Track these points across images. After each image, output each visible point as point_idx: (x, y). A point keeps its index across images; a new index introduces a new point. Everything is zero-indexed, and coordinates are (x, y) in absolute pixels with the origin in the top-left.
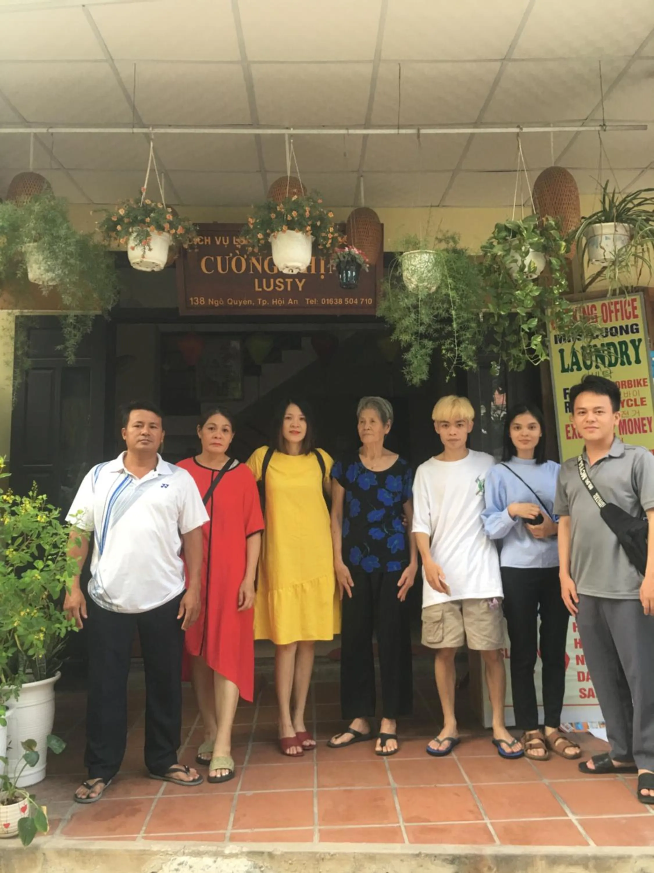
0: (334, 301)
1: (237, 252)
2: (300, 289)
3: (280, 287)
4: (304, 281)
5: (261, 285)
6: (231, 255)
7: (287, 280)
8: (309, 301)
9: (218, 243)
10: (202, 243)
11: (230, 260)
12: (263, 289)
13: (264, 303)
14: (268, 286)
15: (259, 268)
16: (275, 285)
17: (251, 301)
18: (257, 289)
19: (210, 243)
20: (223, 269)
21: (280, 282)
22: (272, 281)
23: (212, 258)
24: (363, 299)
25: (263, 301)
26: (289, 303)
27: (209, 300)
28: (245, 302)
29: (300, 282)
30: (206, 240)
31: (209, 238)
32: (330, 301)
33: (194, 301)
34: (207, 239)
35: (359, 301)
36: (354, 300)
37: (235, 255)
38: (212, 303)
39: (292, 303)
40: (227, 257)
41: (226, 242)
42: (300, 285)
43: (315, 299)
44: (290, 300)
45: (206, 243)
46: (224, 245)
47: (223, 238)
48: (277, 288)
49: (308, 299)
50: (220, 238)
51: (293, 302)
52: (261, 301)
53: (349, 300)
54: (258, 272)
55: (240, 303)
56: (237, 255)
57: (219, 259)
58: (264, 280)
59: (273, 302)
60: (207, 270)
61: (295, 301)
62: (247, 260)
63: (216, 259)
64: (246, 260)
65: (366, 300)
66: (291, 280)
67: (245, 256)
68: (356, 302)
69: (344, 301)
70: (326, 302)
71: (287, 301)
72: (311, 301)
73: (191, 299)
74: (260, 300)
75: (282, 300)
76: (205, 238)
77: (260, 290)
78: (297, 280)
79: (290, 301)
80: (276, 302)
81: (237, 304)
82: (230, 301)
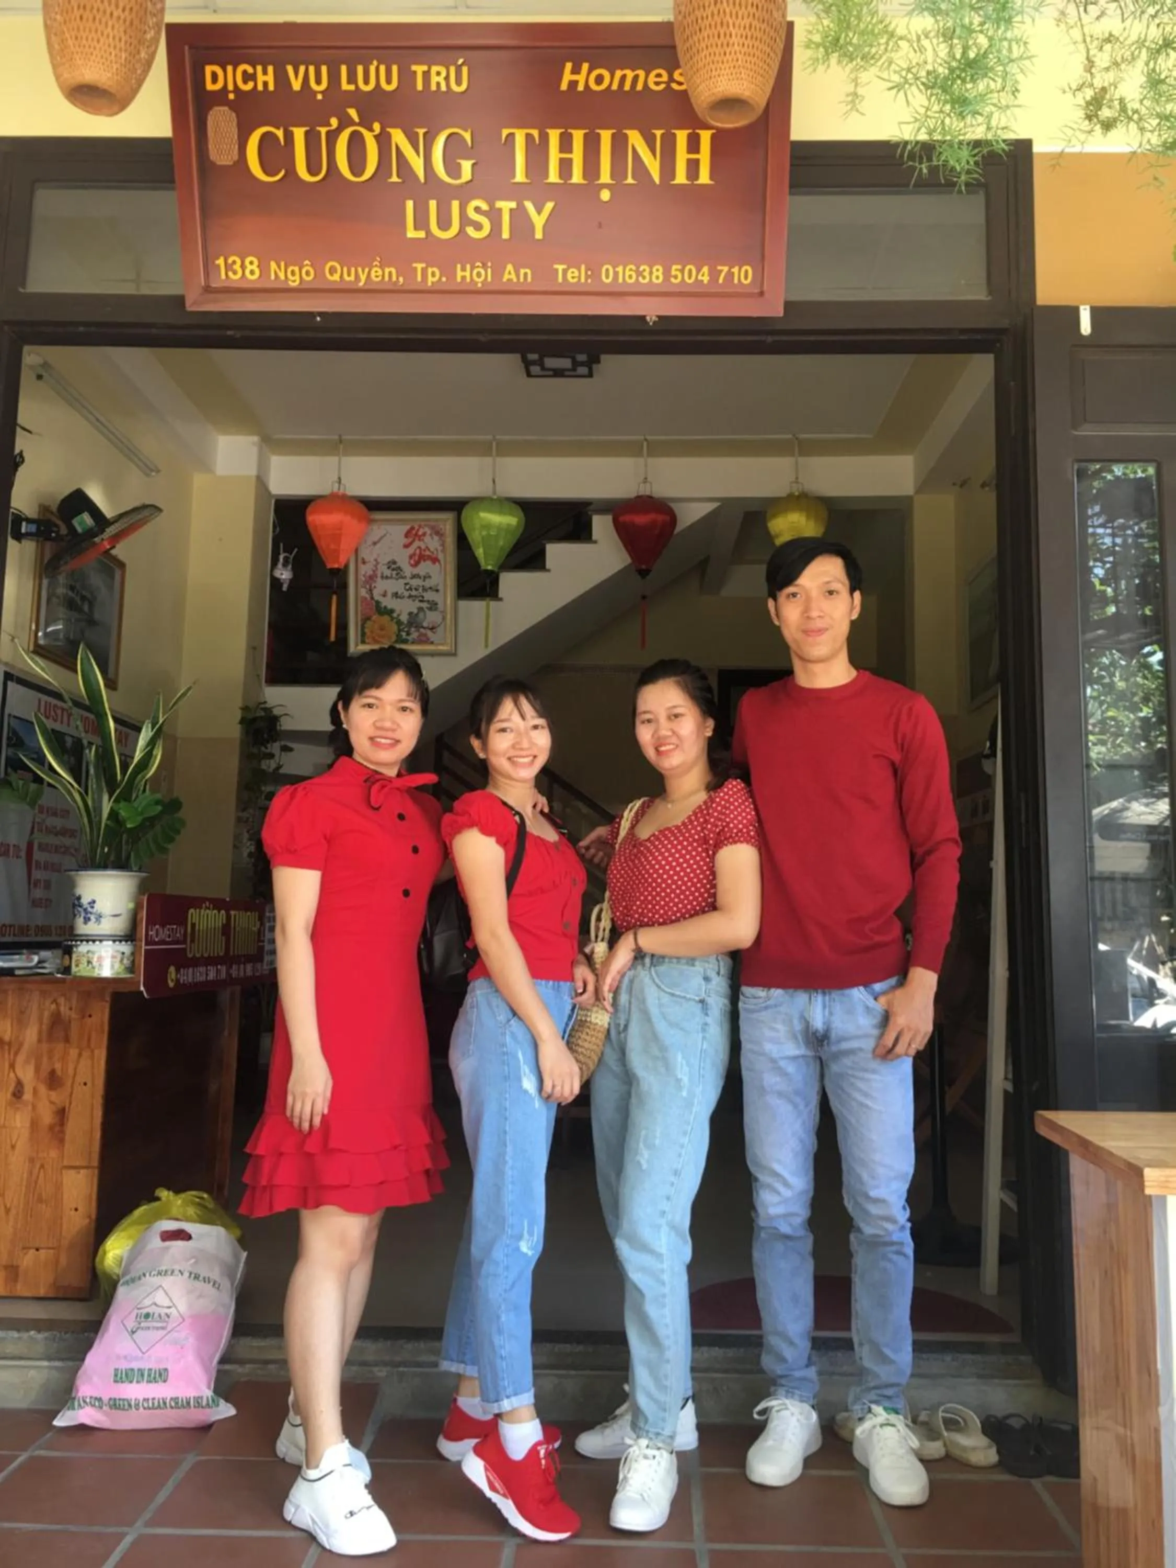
0: (639, 274)
1: (353, 113)
2: (539, 235)
3: (478, 227)
4: (549, 206)
5: (421, 222)
6: (334, 122)
7: (500, 204)
8: (565, 272)
9: (296, 85)
10: (250, 86)
11: (332, 137)
12: (428, 232)
13: (434, 277)
14: (444, 224)
15: (417, 164)
16: (465, 220)
17: (393, 271)
18: (411, 233)
19: (271, 87)
20: (312, 169)
21: (477, 210)
22: (455, 205)
23: (280, 133)
24: (726, 269)
25: (430, 270)
26: (506, 277)
27: (273, 265)
28: (376, 274)
29: (539, 211)
30: (261, 78)
31: (270, 69)
32: (627, 275)
33: (228, 267)
34: (265, 72)
35: (714, 274)
36: (698, 271)
37: (345, 122)
38: (282, 276)
39: (513, 277)
40: (323, 130)
41: (318, 82)
42: (538, 221)
43: (583, 268)
44: (510, 267)
45: (260, 87)
46: (315, 93)
47: (312, 69)
48: (470, 231)
49: (560, 267)
50: (302, 69)
51: (518, 276)
52: (424, 271)
53: (682, 271)
54: (416, 177)
55: (363, 278)
56: (351, 123)
57: (299, 134)
58: (433, 204)
59: (459, 274)
60: (266, 172)
61: (522, 271)
62: (383, 140)
63: (289, 137)
64: (377, 137)
65: (735, 270)
66: (513, 205)
67: (377, 127)
68: (706, 279)
69: (667, 274)
70: (616, 274)
71: (498, 272)
72: (569, 275)
73: (221, 261)
74: (419, 266)
75: (484, 266)
76: (259, 68)
77: (421, 234)
78: (529, 206)
79: (509, 273)
80: (467, 274)
81: (352, 278)
82: (333, 271)
